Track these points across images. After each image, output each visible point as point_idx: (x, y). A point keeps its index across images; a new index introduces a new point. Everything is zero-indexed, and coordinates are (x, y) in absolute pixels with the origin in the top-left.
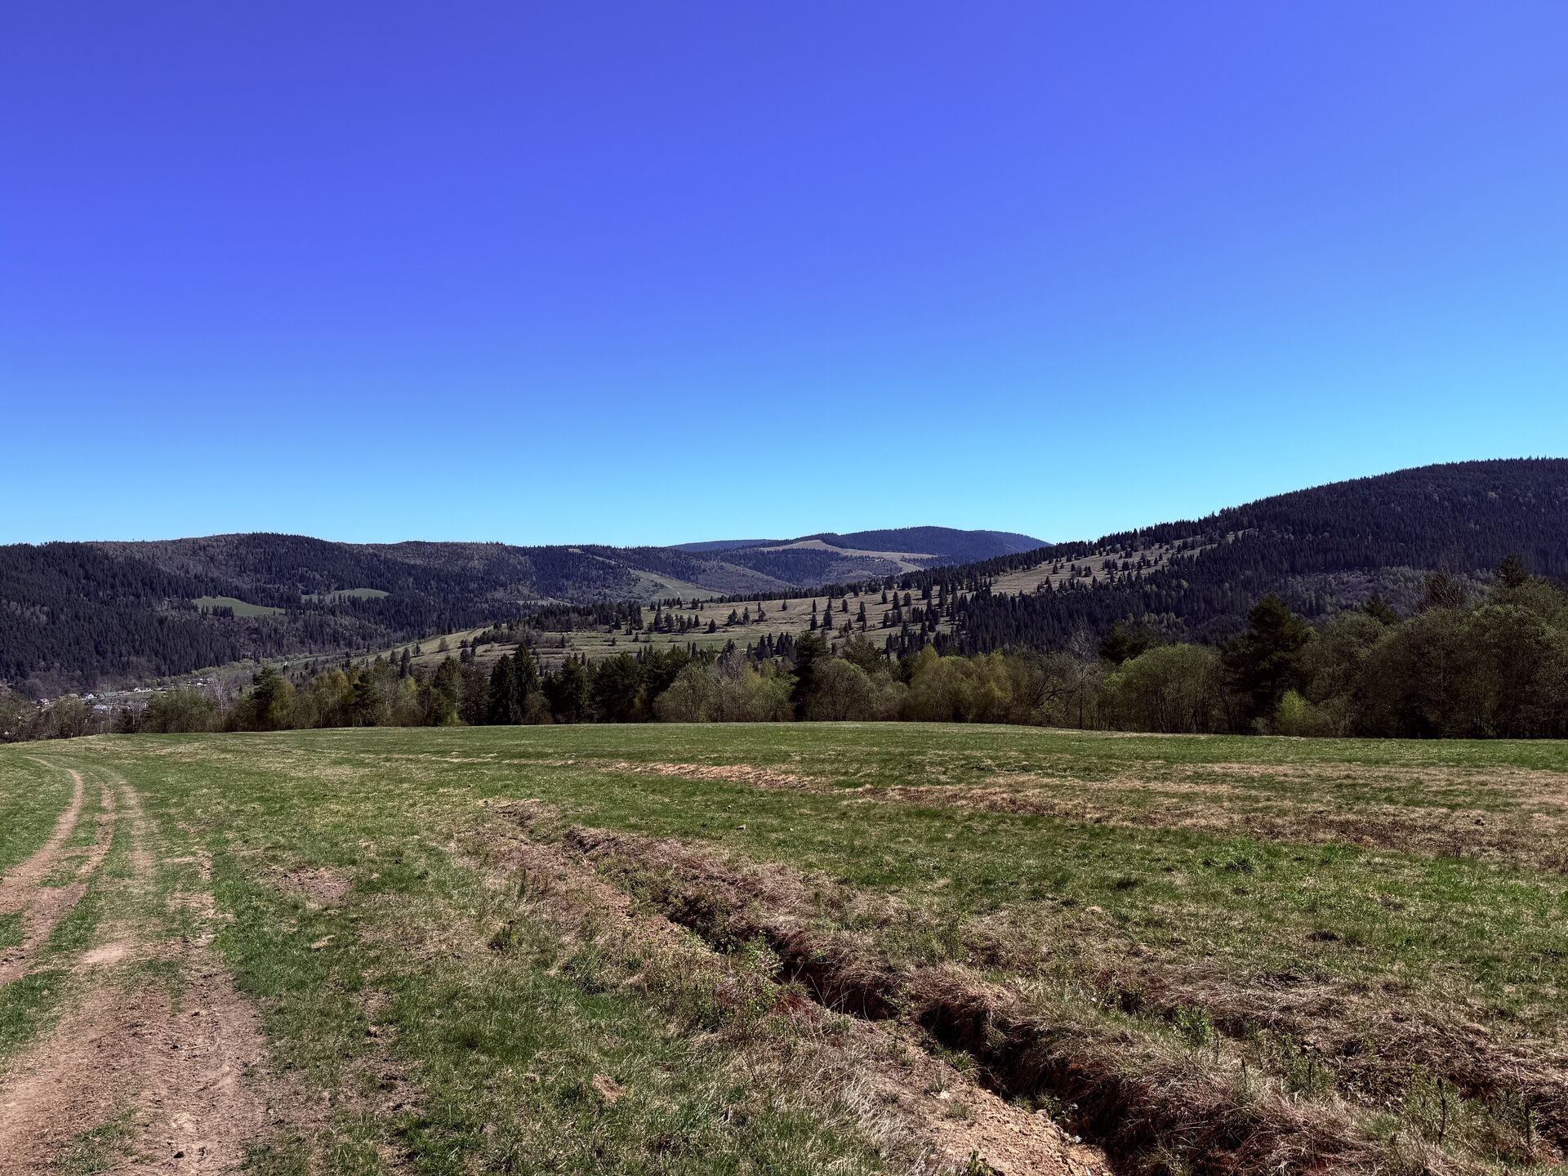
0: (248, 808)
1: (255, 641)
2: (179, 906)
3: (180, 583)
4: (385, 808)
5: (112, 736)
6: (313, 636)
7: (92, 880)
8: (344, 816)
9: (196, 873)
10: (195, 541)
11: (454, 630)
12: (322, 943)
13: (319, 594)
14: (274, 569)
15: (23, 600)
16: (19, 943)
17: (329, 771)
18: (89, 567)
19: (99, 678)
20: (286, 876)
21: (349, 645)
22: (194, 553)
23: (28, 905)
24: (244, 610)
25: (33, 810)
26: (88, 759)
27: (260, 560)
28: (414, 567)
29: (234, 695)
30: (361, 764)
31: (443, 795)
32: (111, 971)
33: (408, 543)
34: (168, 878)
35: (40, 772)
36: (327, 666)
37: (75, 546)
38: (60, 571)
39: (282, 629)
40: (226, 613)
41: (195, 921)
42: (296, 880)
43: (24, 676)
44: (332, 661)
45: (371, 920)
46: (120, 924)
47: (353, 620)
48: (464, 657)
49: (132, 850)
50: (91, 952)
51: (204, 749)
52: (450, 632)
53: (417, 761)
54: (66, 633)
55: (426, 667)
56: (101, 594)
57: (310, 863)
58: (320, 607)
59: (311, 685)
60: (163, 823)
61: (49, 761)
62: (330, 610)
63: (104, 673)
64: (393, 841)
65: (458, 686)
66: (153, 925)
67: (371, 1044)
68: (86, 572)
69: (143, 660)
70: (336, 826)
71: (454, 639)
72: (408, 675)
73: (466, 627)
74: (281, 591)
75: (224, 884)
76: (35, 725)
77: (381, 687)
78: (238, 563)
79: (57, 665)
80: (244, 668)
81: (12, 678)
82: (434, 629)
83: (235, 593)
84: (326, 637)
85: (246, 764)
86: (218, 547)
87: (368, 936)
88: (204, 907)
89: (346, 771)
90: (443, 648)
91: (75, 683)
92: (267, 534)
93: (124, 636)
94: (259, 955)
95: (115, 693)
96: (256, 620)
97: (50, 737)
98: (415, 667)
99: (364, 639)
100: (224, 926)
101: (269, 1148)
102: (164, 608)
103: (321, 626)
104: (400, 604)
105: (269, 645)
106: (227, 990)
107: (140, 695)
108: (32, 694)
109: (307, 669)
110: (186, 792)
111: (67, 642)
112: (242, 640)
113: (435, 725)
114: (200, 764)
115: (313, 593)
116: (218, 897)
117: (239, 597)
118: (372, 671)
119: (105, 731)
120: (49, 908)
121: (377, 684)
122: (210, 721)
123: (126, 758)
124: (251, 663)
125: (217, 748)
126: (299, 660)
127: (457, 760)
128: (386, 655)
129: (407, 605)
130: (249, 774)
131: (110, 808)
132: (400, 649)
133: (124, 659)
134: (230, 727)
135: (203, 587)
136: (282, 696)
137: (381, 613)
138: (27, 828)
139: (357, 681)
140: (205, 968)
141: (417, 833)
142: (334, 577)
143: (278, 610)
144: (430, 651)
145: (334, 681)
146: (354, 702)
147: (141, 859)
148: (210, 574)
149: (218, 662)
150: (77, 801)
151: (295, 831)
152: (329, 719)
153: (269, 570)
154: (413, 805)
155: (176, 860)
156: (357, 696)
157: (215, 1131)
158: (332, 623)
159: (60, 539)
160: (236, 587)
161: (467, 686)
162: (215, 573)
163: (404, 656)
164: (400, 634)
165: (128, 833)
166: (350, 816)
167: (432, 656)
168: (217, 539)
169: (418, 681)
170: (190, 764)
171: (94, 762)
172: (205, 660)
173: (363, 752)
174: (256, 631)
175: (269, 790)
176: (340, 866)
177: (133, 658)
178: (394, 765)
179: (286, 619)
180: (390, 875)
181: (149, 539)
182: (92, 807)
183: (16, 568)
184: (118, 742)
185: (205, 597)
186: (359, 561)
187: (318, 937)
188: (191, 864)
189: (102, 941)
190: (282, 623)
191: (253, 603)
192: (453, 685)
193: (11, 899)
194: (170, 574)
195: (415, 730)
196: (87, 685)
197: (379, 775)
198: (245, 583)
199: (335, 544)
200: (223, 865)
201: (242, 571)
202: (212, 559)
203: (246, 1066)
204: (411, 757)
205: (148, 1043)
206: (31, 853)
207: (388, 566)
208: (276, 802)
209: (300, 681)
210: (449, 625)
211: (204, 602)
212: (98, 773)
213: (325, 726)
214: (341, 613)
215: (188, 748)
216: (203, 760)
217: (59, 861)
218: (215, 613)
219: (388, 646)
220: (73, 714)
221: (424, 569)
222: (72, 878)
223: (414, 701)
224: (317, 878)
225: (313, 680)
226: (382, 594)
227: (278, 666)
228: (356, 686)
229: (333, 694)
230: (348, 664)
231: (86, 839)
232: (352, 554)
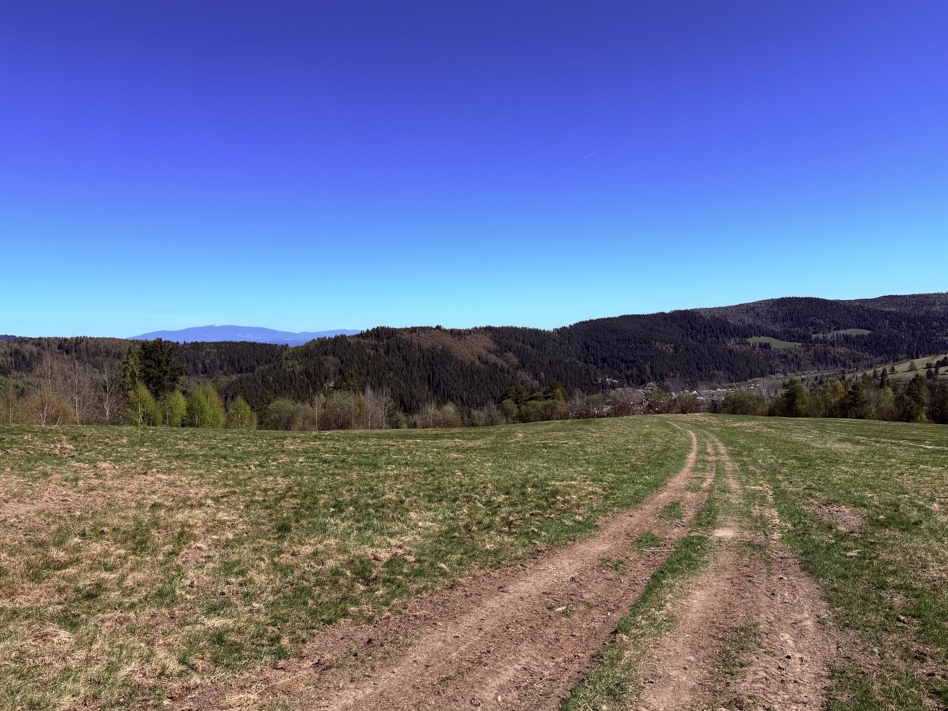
0: (790, 462)
1: (784, 363)
2: (759, 514)
3: (740, 329)
4: (880, 474)
5: (707, 414)
6: (820, 359)
7: (710, 491)
8: (852, 475)
9: (765, 497)
10: (748, 305)
11: (921, 356)
12: (854, 553)
13: (824, 333)
14: (794, 319)
15: (662, 341)
16: (680, 518)
17: (837, 445)
18: (692, 323)
19: (699, 382)
20: (820, 507)
21: (844, 365)
22: (748, 312)
23: (682, 499)
24: (777, 344)
25: (675, 450)
26: (697, 426)
27: (786, 314)
28: (889, 313)
29: (772, 394)
30: (858, 443)
31: (923, 470)
32: (729, 543)
33: (885, 297)
34: (751, 497)
35: (675, 431)
36: (829, 378)
37: (686, 312)
38: (679, 325)
39: (801, 355)
40: (766, 346)
41: (769, 524)
42: (827, 511)
43: (663, 380)
44: (833, 376)
45: (884, 546)
46: (729, 518)
47: (847, 349)
48: (929, 375)
49: (728, 478)
50: (717, 531)
51: (758, 425)
52: (917, 357)
53: (899, 445)
54: (682, 358)
55: (899, 381)
56: (699, 337)
57: (835, 501)
58: (824, 341)
59: (819, 390)
60: (741, 465)
61: (679, 426)
62: (831, 344)
63: (701, 380)
64: (889, 496)
65: (925, 394)
66: (746, 522)
67: (902, 627)
68: (691, 325)
69: (721, 373)
70: (847, 481)
71: (921, 363)
72: (886, 387)
73: (930, 354)
74: (799, 332)
75: (783, 506)
76: (669, 407)
77: (867, 393)
78: (773, 316)
79: (678, 375)
80: (778, 379)
81: (658, 381)
82: (905, 355)
83: (771, 334)
84: (828, 360)
85: (784, 436)
86: (761, 307)
87: (884, 555)
88: (773, 517)
89: (848, 447)
90: (912, 369)
91: (687, 385)
92: (790, 298)
93: (711, 360)
94: (813, 552)
95: (707, 391)
96: (785, 350)
97: (677, 413)
98: (891, 381)
99: (854, 361)
100: (787, 530)
101: (844, 671)
102: (731, 344)
103: (825, 353)
104: (879, 339)
105: (792, 365)
106: (797, 568)
107: (721, 393)
108: (667, 390)
109: (816, 380)
110: (751, 450)
111: (683, 363)
112: (776, 362)
113: (908, 421)
114: (757, 434)
115: (819, 333)
116: (781, 513)
117: (774, 337)
118: (861, 383)
119: (704, 412)
120: (691, 502)
121: (864, 391)
122: (759, 410)
123: (716, 427)
124: (782, 376)
125: (765, 425)
126: (812, 374)
127: (930, 447)
128: (870, 372)
129: (884, 339)
130: (787, 442)
131: (712, 453)
132: (880, 369)
133: (711, 372)
134: (771, 413)
135: (753, 331)
136: (802, 396)
137: (865, 345)
138: (673, 459)
139: (850, 389)
140: (781, 553)
141: (907, 493)
142: (833, 322)
143: (798, 344)
144: (903, 370)
145: (835, 388)
146: (849, 402)
147: (734, 485)
148: (757, 324)
149: (762, 375)
150: (695, 447)
151: (820, 480)
152: (831, 413)
153: (792, 319)
154: (902, 474)
155: (753, 487)
156: (851, 399)
157: (807, 650)
158: (832, 352)
159: (678, 309)
160: (772, 331)
161: (933, 395)
162: (759, 323)
163: (883, 373)
164: (880, 359)
165: (724, 468)
166: (856, 475)
167: (903, 374)
168: (760, 303)
169: (895, 390)
170: (751, 433)
171: (700, 427)
172: (755, 374)
173: (858, 435)
174: (785, 357)
175: (800, 453)
176: (855, 507)
177: (716, 372)
178: (882, 446)
179: (803, 349)
180: (893, 518)
181: (723, 305)
182: (702, 452)
183: (659, 325)
184: (711, 418)
185: (754, 337)
186: (850, 312)
187: (849, 549)
188: (761, 491)
189: (721, 526)
190: (800, 352)
191: (782, 340)
192: (922, 395)
193: (673, 495)
194: (734, 324)
195: (893, 423)
196: (693, 386)
197: (872, 451)
198: (777, 328)
199: (833, 301)
200: (780, 494)
201: (775, 320)
202: (758, 315)
203: (818, 617)
204: (893, 441)
205: (759, 588)
206: (677, 472)
207: (870, 313)
208: (806, 461)
209: (812, 388)
210: (917, 353)
211: (754, 340)
212: (703, 433)
213: (829, 417)
214: (838, 345)
215: (748, 424)
216: (758, 431)
217: (692, 478)
218: (760, 346)
219: (871, 367)
220: (687, 401)
221: (897, 314)
222: (700, 488)
223: (892, 404)
224: (841, 512)
225: (821, 388)
226: (866, 332)
227: (798, 378)
228: (850, 392)
229: (834, 397)
230: (843, 378)
231: (702, 469)
232: (845, 307)
